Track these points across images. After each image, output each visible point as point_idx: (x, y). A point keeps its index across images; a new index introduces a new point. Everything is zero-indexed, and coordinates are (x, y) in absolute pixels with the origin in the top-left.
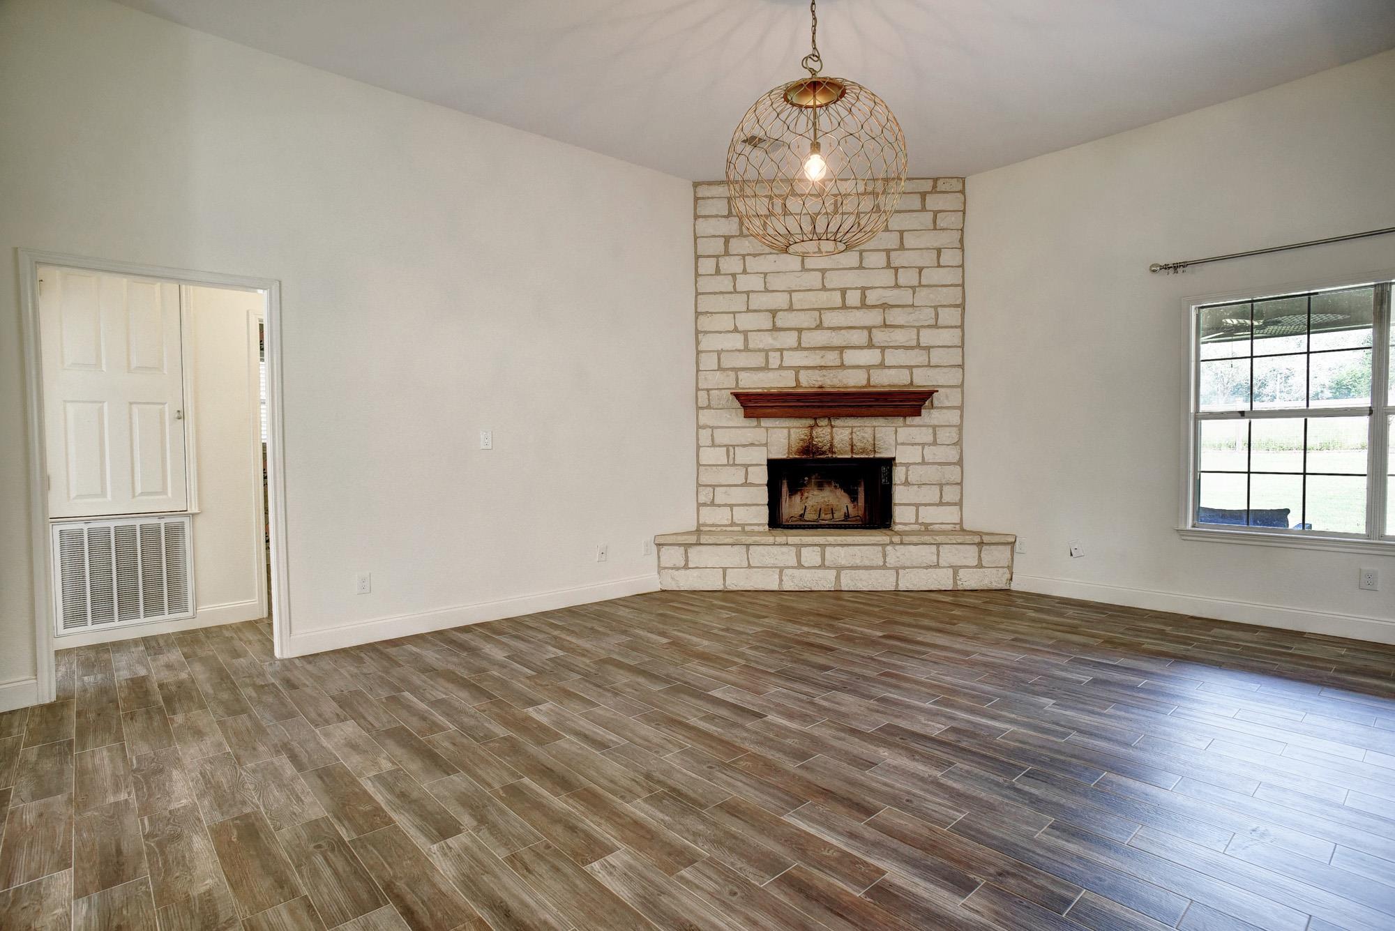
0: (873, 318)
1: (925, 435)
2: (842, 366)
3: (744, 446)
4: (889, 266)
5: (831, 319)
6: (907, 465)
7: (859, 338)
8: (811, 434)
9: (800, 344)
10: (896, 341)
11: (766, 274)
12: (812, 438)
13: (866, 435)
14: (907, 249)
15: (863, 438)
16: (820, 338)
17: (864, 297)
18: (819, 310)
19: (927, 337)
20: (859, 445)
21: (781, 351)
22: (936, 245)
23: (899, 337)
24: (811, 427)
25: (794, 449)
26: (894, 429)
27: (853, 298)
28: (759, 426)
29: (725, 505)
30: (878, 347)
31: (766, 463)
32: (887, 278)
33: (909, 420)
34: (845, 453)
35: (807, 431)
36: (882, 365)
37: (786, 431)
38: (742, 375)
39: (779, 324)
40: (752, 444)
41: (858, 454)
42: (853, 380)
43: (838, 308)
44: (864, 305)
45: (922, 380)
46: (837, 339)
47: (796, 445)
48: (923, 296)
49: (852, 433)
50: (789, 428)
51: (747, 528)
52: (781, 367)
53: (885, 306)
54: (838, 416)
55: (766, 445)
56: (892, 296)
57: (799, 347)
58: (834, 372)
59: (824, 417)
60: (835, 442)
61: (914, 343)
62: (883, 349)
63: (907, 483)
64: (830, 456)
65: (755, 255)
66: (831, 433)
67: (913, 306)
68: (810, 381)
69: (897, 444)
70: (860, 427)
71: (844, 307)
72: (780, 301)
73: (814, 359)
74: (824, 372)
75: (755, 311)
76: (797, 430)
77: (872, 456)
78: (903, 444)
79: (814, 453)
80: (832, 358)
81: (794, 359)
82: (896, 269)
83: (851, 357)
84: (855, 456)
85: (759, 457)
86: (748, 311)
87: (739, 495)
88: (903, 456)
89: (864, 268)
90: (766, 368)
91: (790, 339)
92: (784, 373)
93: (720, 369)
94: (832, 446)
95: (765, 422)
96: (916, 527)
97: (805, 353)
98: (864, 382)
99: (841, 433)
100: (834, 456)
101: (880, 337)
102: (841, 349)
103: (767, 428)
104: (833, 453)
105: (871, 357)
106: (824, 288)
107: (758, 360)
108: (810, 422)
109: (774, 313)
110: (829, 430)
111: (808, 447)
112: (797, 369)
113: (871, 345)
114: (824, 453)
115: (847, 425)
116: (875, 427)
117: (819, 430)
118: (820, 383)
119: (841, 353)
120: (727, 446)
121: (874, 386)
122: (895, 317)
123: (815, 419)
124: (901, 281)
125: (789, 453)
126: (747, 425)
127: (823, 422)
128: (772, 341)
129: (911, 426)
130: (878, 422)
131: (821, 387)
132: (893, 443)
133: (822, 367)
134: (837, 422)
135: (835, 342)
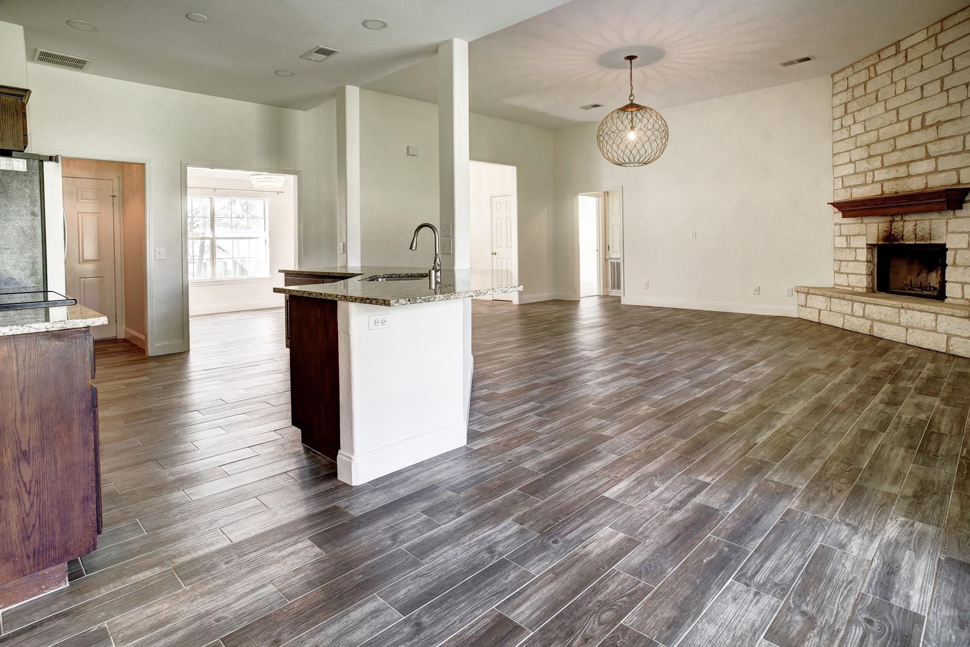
0: (931, 134)
2: (909, 176)
3: (855, 236)
4: (942, 90)
5: (902, 143)
6: (956, 250)
7: (919, 153)
8: (891, 226)
9: (883, 164)
10: (945, 150)
11: (865, 121)
12: (891, 230)
13: (925, 226)
14: (958, 71)
15: (923, 228)
16: (894, 158)
17: (923, 120)
18: (895, 137)
20: (920, 234)
21: (873, 171)
23: (947, 146)
24: (892, 222)
25: (881, 238)
26: (945, 220)
27: (916, 123)
28: (862, 223)
29: (845, 273)
30: (933, 157)
31: (865, 246)
32: (942, 99)
33: (958, 213)
34: (911, 240)
35: (888, 225)
36: (936, 171)
37: (876, 225)
38: (854, 190)
39: (872, 153)
40: (859, 235)
41: (918, 241)
42: (916, 185)
43: (907, 133)
44: (924, 127)
45: (966, 179)
46: (905, 157)
47: (882, 235)
48: (968, 108)
49: (915, 225)
50: (878, 223)
52: (873, 182)
53: (938, 124)
54: (907, 213)
55: (865, 235)
56: (943, 115)
57: (883, 167)
58: (904, 181)
59: (897, 214)
60: (905, 232)
61: (961, 149)
62: (936, 158)
63: (955, 264)
64: (901, 242)
65: (859, 110)
66: (903, 226)
67: (960, 118)
68: (889, 189)
69: (947, 232)
70: (922, 220)
71: (910, 131)
72: (873, 137)
73: (893, 173)
74: (898, 182)
75: (860, 147)
76: (883, 224)
77: (928, 243)
78: (953, 233)
79: (892, 240)
80: (902, 171)
81: (880, 175)
82: (948, 91)
83: (916, 168)
84: (917, 242)
85: (861, 242)
86: (857, 147)
87: (852, 267)
88: (952, 242)
89: (925, 98)
90: (865, 184)
91: (877, 162)
92: (875, 186)
93: (843, 187)
94: (903, 236)
95: (866, 220)
96: (962, 302)
97: (886, 170)
98: (924, 186)
99: (908, 226)
100: (904, 242)
101: (933, 149)
102: (907, 164)
103: (866, 224)
104: (904, 240)
105: (926, 166)
106: (898, 121)
107: (861, 179)
108: (890, 218)
109: (869, 146)
110: (902, 224)
111: (889, 236)
112: (882, 182)
113: (928, 157)
114: (897, 240)
115: (912, 219)
116: (932, 220)
117: (896, 223)
118: (895, 190)
119: (908, 166)
120: (846, 236)
121: (930, 188)
122: (947, 130)
123: (893, 216)
124: (952, 100)
125: (878, 240)
126: (856, 222)
127: (898, 218)
128: (867, 166)
129: (959, 218)
130: (935, 215)
131: (896, 193)
132: (945, 231)
133: (897, 178)
134: (906, 218)
135: (905, 159)
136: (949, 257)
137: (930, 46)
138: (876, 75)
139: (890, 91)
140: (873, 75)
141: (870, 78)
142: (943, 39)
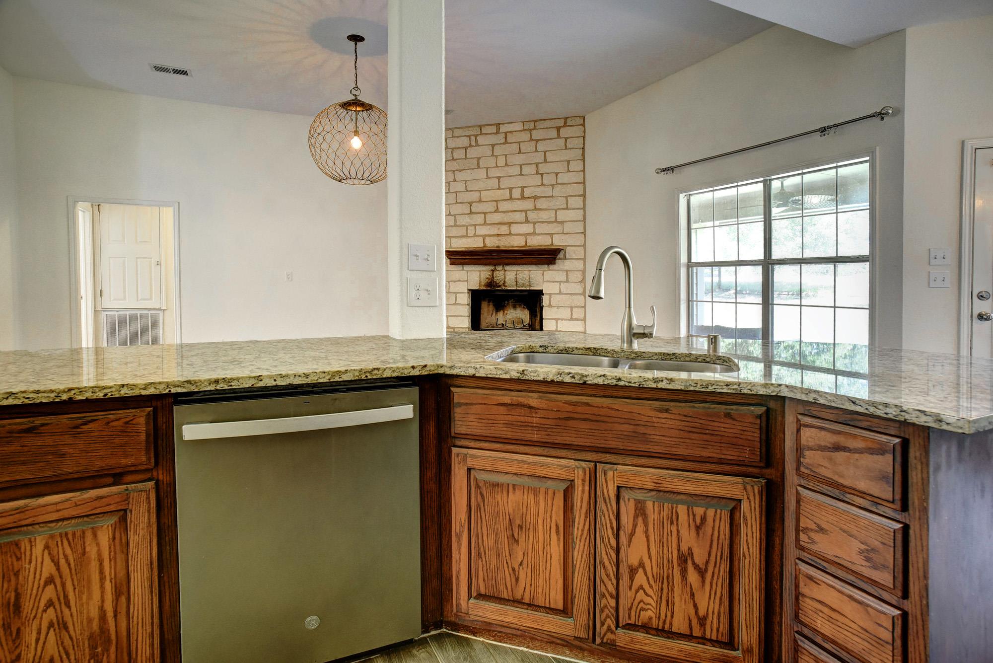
0: (528, 204)
1: (562, 276)
2: (510, 234)
3: (455, 281)
4: (537, 173)
5: (503, 206)
6: (550, 294)
7: (520, 217)
8: (493, 274)
9: (485, 221)
10: (542, 218)
11: (466, 181)
12: (493, 277)
13: (525, 276)
14: (549, 162)
15: (523, 277)
16: (497, 218)
17: (522, 192)
18: (496, 201)
19: (562, 215)
20: (520, 282)
21: (475, 225)
22: (567, 158)
23: (544, 216)
24: (493, 271)
25: (483, 284)
26: (542, 272)
27: (516, 193)
28: (463, 270)
30: (531, 223)
31: (466, 291)
32: (537, 180)
33: (551, 267)
34: (513, 286)
35: (490, 273)
36: (534, 234)
37: (478, 273)
38: (454, 240)
39: (473, 210)
40: (459, 281)
41: (519, 287)
42: (517, 243)
43: (508, 200)
44: (523, 197)
45: (558, 242)
46: (507, 218)
47: (484, 282)
48: (558, 191)
49: (516, 274)
50: (480, 271)
51: (456, 330)
52: (475, 235)
53: (535, 198)
54: (508, 264)
55: (467, 281)
56: (538, 191)
57: (485, 224)
58: (505, 238)
59: (500, 264)
60: (507, 279)
61: (553, 220)
62: (534, 223)
63: (550, 306)
64: (503, 288)
65: (460, 171)
66: (504, 274)
67: (552, 196)
68: (492, 243)
69: (544, 281)
70: (521, 270)
71: (511, 199)
72: (475, 196)
73: (494, 230)
74: (500, 238)
75: (461, 203)
76: (485, 272)
77: (528, 288)
78: (547, 281)
79: (494, 286)
80: (504, 229)
81: (482, 231)
82: (542, 175)
83: (515, 229)
85: (464, 288)
86: (457, 203)
88: (547, 288)
89: (522, 175)
90: (466, 236)
91: (479, 219)
92: (476, 239)
94: (505, 282)
95: (467, 268)
97: (489, 227)
98: (523, 244)
99: (510, 274)
100: (506, 288)
101: (532, 216)
102: (509, 224)
103: (468, 271)
104: (506, 286)
105: (527, 228)
106: (499, 188)
107: (462, 231)
108: (492, 268)
109: (471, 204)
111: (491, 282)
112: (484, 237)
113: (527, 222)
114: (500, 286)
115: (513, 269)
116: (530, 271)
117: (497, 272)
118: (497, 245)
119: (510, 227)
121: (529, 246)
122: (541, 204)
123: (495, 266)
124: (545, 182)
125: (480, 286)
127: (500, 268)
128: (469, 220)
129: (552, 270)
130: (533, 267)
131: (498, 247)
132: (541, 280)
133: (498, 235)
134: (507, 268)
135: (506, 220)
136: (545, 300)
137: (525, 136)
138: (477, 145)
139: (491, 162)
140: (473, 143)
141: (471, 146)
142: (536, 135)
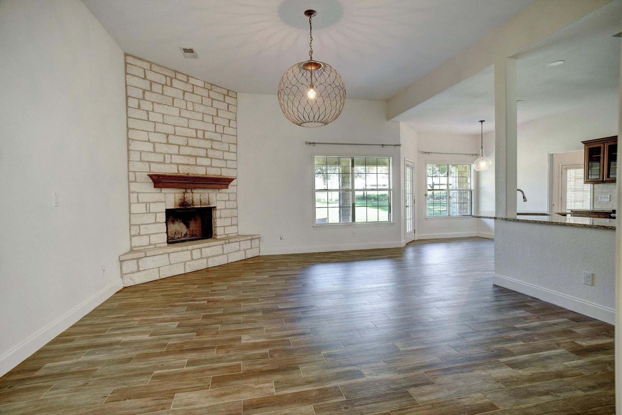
0: (207, 144)
1: (225, 197)
2: (196, 165)
3: (154, 202)
4: (213, 123)
5: (192, 142)
6: (220, 210)
7: (202, 152)
8: (184, 196)
9: (179, 152)
10: (216, 156)
11: (163, 115)
12: (185, 198)
13: (206, 197)
14: (219, 117)
15: (205, 198)
16: (187, 150)
17: (204, 134)
18: (187, 137)
19: (227, 156)
20: (203, 201)
21: (171, 154)
22: (229, 117)
23: (218, 154)
24: (184, 193)
25: (177, 204)
26: (215, 194)
27: (200, 134)
28: (161, 192)
29: (146, 235)
30: (210, 158)
31: (165, 211)
32: (211, 128)
33: (220, 190)
34: (199, 205)
35: (182, 195)
36: (211, 166)
37: (173, 195)
38: (153, 165)
39: (170, 141)
40: (158, 202)
41: (203, 205)
42: (200, 172)
43: (195, 138)
44: (204, 138)
45: (226, 174)
46: (195, 152)
47: (178, 202)
48: (225, 139)
49: (200, 196)
50: (175, 193)
51: (157, 246)
52: (171, 163)
53: (212, 140)
54: (195, 188)
55: (165, 202)
56: (213, 136)
57: (179, 154)
58: (193, 167)
59: (189, 188)
60: (194, 200)
61: (222, 157)
62: (211, 159)
63: (220, 217)
65: (158, 104)
67: (221, 141)
68: (184, 171)
69: (217, 200)
70: (203, 193)
71: (197, 137)
72: (170, 130)
73: (185, 161)
74: (189, 167)
75: (158, 132)
76: (178, 194)
77: (208, 206)
78: (219, 201)
79: (186, 206)
80: (192, 161)
81: (177, 159)
82: (216, 125)
83: (200, 161)
84: (202, 206)
85: (162, 208)
86: (155, 132)
87: (152, 229)
88: (219, 205)
89: (204, 121)
90: (164, 163)
91: (175, 150)
92: (172, 166)
93: (141, 161)
94: (193, 202)
95: (165, 190)
96: (224, 236)
97: (181, 157)
98: (204, 173)
99: (197, 196)
100: (194, 207)
101: (211, 153)
102: (196, 157)
103: (165, 193)
104: (193, 205)
105: (206, 162)
106: (188, 127)
107: (160, 158)
108: (184, 190)
109: (167, 135)
110: (191, 195)
111: (183, 202)
112: (178, 165)
113: (207, 157)
114: (190, 205)
115: (198, 192)
116: (209, 193)
117: (187, 194)
118: (187, 172)
119: (196, 159)
120: (146, 203)
121: (208, 175)
122: (216, 145)
123: (186, 189)
124: (217, 131)
125: (175, 206)
126: (155, 192)
127: (189, 191)
128: (167, 149)
129: (221, 193)
130: (210, 191)
131: (188, 174)
132: (215, 200)
133: (188, 165)
134: (195, 191)
135: (194, 154)
136: (217, 214)
137: (205, 93)
138: (171, 86)
139: (183, 104)
140: (169, 84)
141: (166, 85)
142: (213, 95)
